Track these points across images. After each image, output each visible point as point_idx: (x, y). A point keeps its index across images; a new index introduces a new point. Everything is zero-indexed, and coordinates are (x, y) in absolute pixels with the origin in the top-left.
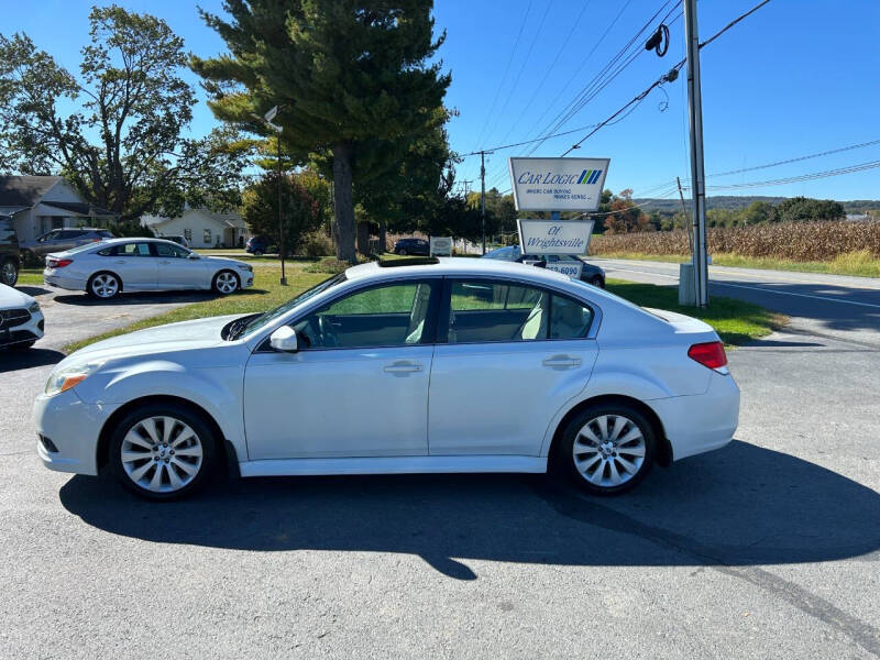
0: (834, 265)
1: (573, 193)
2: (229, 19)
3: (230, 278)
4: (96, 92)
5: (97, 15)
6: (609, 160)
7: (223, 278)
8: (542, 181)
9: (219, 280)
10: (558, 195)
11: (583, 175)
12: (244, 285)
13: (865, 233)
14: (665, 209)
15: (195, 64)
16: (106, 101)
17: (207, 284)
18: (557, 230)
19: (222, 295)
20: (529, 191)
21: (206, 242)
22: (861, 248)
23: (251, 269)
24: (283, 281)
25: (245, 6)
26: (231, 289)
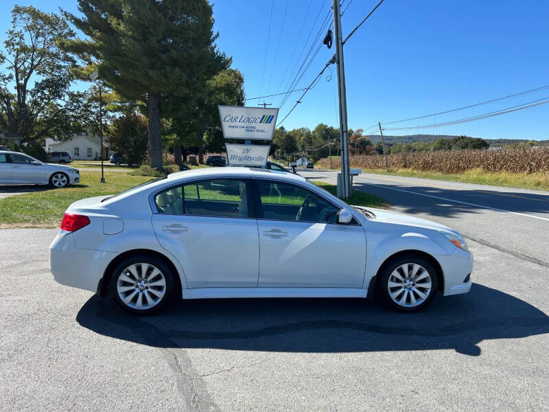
0: (463, 176)
1: (257, 128)
2: (81, 16)
3: (62, 177)
4: (13, 60)
5: (17, 10)
6: (278, 109)
7: (57, 177)
8: (238, 120)
9: (54, 179)
10: (248, 129)
11: (263, 118)
12: (72, 182)
13: (480, 157)
14: (388, 142)
15: (60, 44)
16: (18, 66)
17: (46, 181)
18: (248, 151)
19: (56, 187)
20: (230, 127)
21: (89, 156)
22: (478, 166)
23: (78, 172)
24: (103, 180)
25: (92, 8)
26: (63, 184)
